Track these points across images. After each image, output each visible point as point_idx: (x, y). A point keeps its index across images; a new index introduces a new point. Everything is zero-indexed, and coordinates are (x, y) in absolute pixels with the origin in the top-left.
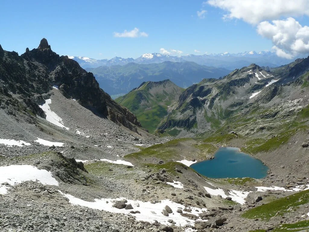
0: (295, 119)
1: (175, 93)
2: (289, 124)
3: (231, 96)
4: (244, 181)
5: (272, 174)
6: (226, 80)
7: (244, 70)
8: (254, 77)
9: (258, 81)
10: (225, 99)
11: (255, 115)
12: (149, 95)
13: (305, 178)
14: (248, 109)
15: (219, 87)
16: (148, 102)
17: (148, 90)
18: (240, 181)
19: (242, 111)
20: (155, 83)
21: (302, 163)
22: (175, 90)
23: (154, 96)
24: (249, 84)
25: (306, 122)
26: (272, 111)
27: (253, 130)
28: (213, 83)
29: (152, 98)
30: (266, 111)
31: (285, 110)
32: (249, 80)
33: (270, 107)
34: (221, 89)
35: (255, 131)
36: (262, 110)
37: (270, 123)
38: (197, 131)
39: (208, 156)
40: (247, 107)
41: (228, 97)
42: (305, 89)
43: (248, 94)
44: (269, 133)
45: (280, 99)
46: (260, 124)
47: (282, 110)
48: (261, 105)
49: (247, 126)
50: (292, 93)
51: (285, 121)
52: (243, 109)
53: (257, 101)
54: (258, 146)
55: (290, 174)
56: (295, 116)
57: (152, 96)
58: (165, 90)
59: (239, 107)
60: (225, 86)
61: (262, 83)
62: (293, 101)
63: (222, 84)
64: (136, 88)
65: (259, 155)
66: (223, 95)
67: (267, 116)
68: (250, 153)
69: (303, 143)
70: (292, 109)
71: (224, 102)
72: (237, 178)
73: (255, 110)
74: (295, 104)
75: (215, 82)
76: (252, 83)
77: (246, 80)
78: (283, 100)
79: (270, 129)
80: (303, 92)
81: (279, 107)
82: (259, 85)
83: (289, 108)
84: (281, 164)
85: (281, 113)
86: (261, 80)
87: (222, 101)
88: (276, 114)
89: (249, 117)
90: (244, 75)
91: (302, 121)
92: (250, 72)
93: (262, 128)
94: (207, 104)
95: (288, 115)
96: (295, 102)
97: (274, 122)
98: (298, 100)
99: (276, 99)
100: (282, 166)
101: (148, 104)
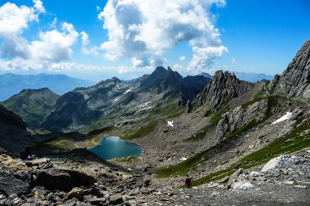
0: (149, 115)
1: (53, 98)
2: (144, 119)
3: (99, 101)
4: (130, 159)
5: (147, 153)
6: (94, 88)
7: (108, 81)
8: (115, 87)
9: (118, 90)
10: (94, 103)
11: (119, 113)
12: (29, 101)
13: (169, 153)
14: (112, 110)
15: (89, 94)
16: (28, 106)
17: (28, 96)
18: (127, 159)
19: (108, 111)
20: (34, 90)
21: (165, 144)
22: (52, 96)
23: (34, 101)
24: (112, 92)
25: (156, 117)
26: (131, 111)
27: (119, 125)
28: (84, 91)
29: (32, 103)
30: (127, 111)
31: (140, 110)
32: (112, 89)
33: (129, 108)
34: (91, 95)
35: (121, 125)
36: (123, 110)
37: (131, 119)
38: (73, 128)
39: (96, 144)
40: (110, 109)
41: (96, 101)
42: (152, 95)
43: (111, 99)
44: (131, 126)
45: (135, 102)
46: (124, 120)
47: (137, 110)
48: (123, 107)
49: (114, 122)
50: (143, 98)
51: (142, 117)
52: (107, 110)
53: (119, 104)
54: (132, 134)
55: (159, 151)
56: (149, 114)
57: (32, 101)
58: (43, 96)
59: (105, 108)
60: (94, 93)
61: (121, 91)
62: (145, 104)
63: (91, 91)
64: (17, 94)
65: (134, 141)
66: (93, 100)
67: (127, 115)
68: (127, 139)
69: (165, 130)
70: (145, 109)
71: (93, 105)
72: (123, 158)
73: (118, 111)
74: (147, 105)
75: (86, 90)
76: (114, 91)
77: (110, 89)
78: (138, 103)
79: (132, 123)
80: (151, 97)
81: (136, 107)
82: (119, 93)
83: (142, 108)
84: (151, 145)
85: (137, 112)
86: (120, 89)
87: (92, 104)
88: (134, 112)
89: (114, 116)
90: (107, 86)
91: (153, 116)
92: (113, 83)
93: (126, 123)
94: (80, 107)
95: (144, 113)
96: (147, 103)
97: (134, 118)
98: (148, 103)
99: (133, 103)
100: (152, 147)
101: (28, 108)
